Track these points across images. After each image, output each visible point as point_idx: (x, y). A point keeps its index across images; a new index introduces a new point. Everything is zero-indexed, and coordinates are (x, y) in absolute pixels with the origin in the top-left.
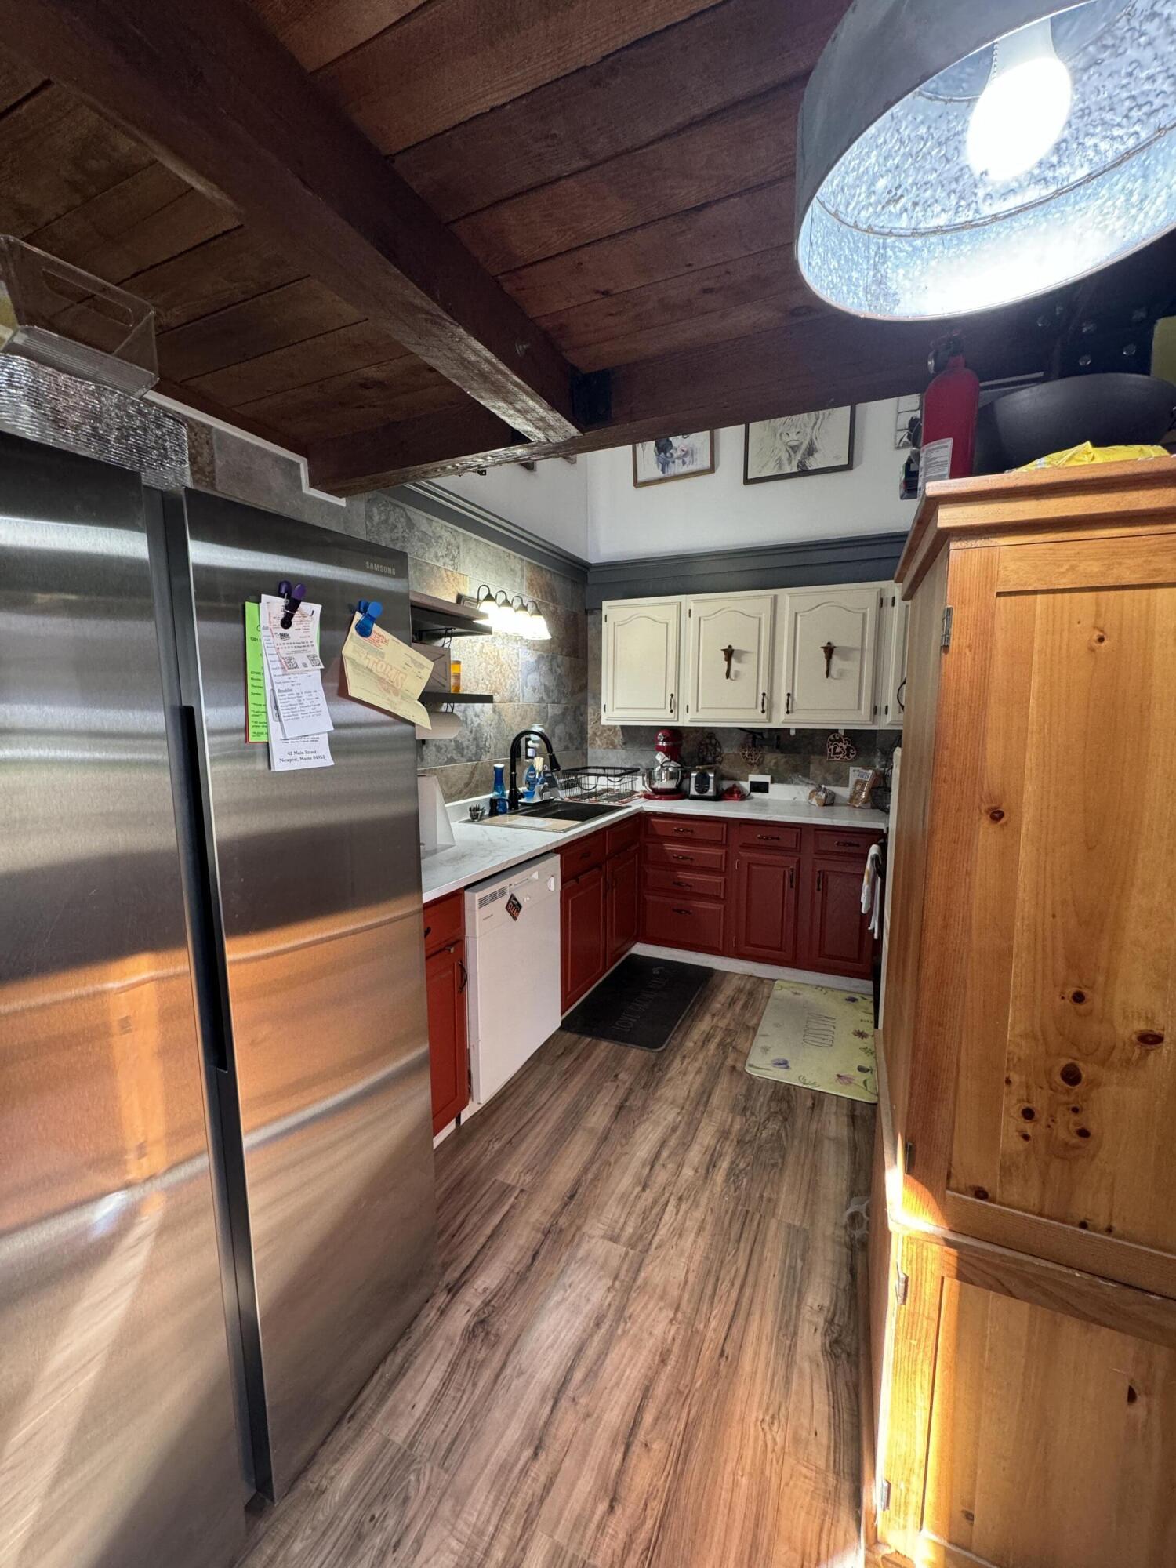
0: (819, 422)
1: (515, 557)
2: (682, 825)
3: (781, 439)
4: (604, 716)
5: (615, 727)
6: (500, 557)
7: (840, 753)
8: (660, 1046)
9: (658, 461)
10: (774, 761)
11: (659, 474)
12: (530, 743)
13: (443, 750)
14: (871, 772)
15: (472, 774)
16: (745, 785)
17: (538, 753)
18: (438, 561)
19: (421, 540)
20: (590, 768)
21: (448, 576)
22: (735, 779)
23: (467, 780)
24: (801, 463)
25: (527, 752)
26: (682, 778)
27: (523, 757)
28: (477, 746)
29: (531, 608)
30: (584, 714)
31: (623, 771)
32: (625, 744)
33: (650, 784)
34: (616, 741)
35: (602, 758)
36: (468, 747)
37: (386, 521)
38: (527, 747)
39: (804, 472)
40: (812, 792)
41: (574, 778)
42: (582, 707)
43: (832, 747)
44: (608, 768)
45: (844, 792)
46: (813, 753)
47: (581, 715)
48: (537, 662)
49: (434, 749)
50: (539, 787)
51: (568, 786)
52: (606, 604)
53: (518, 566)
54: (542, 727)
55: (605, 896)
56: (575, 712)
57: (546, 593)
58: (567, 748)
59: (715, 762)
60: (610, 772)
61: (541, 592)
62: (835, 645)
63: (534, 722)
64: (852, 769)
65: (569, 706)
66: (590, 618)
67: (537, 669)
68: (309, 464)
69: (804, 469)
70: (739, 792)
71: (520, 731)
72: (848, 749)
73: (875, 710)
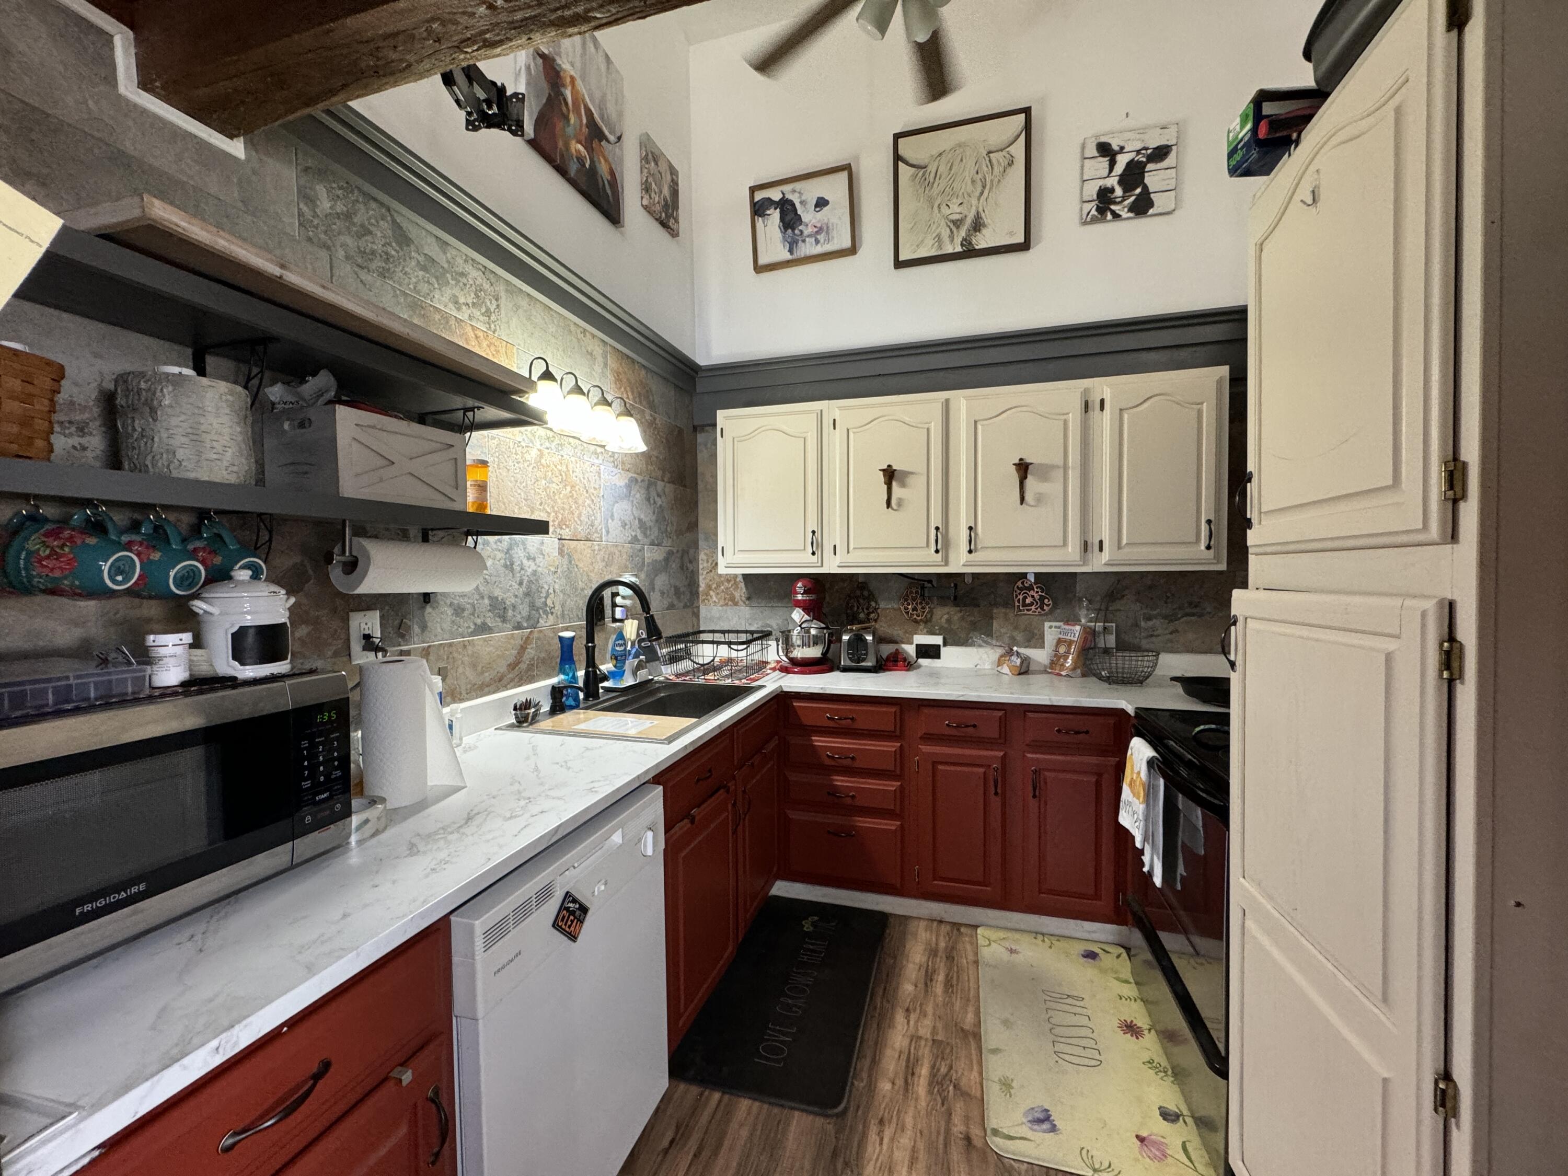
0: (986, 192)
1: (594, 336)
2: (837, 710)
3: (939, 211)
4: (722, 562)
5: (736, 576)
6: (570, 331)
7: (1032, 604)
8: (840, 1103)
9: (784, 239)
10: (946, 617)
11: (786, 256)
12: (618, 600)
13: (466, 614)
14: (1078, 628)
15: (523, 649)
16: (910, 649)
17: (630, 613)
18: (459, 309)
19: (424, 268)
20: (704, 632)
21: (477, 337)
22: (895, 642)
23: (511, 660)
24: (966, 242)
25: (613, 612)
26: (830, 642)
27: (608, 620)
28: (532, 606)
29: (617, 404)
30: (694, 560)
31: (750, 637)
32: (748, 599)
33: (787, 652)
34: (737, 595)
35: (719, 618)
36: (514, 607)
37: (348, 216)
38: (614, 605)
39: (969, 252)
40: (1001, 656)
41: (683, 646)
42: (692, 551)
43: (1021, 597)
44: (729, 632)
45: (1040, 656)
46: (996, 605)
47: (691, 562)
48: (628, 486)
49: (450, 611)
50: (631, 663)
51: (674, 659)
52: (721, 414)
53: (598, 350)
54: (636, 576)
55: (735, 832)
56: (682, 557)
57: (640, 395)
58: (671, 607)
59: (869, 620)
60: (732, 637)
61: (633, 393)
62: (1028, 461)
63: (625, 569)
64: (1047, 624)
65: (675, 550)
66: (701, 438)
67: (628, 496)
68: (138, 42)
69: (971, 248)
70: (905, 660)
71: (601, 581)
72: (1042, 598)
73: (1086, 546)
